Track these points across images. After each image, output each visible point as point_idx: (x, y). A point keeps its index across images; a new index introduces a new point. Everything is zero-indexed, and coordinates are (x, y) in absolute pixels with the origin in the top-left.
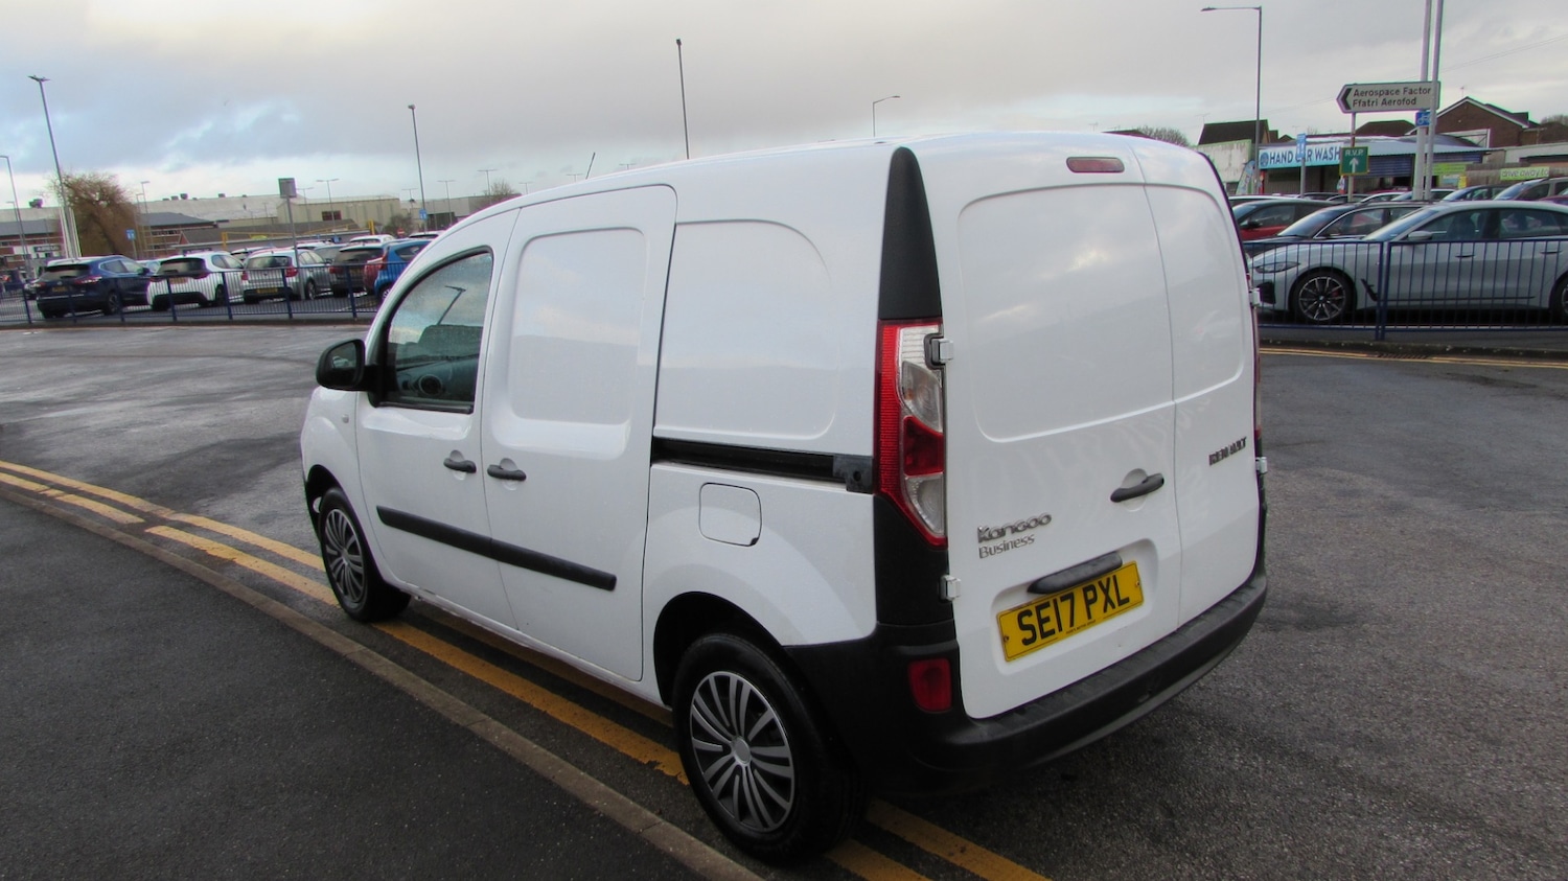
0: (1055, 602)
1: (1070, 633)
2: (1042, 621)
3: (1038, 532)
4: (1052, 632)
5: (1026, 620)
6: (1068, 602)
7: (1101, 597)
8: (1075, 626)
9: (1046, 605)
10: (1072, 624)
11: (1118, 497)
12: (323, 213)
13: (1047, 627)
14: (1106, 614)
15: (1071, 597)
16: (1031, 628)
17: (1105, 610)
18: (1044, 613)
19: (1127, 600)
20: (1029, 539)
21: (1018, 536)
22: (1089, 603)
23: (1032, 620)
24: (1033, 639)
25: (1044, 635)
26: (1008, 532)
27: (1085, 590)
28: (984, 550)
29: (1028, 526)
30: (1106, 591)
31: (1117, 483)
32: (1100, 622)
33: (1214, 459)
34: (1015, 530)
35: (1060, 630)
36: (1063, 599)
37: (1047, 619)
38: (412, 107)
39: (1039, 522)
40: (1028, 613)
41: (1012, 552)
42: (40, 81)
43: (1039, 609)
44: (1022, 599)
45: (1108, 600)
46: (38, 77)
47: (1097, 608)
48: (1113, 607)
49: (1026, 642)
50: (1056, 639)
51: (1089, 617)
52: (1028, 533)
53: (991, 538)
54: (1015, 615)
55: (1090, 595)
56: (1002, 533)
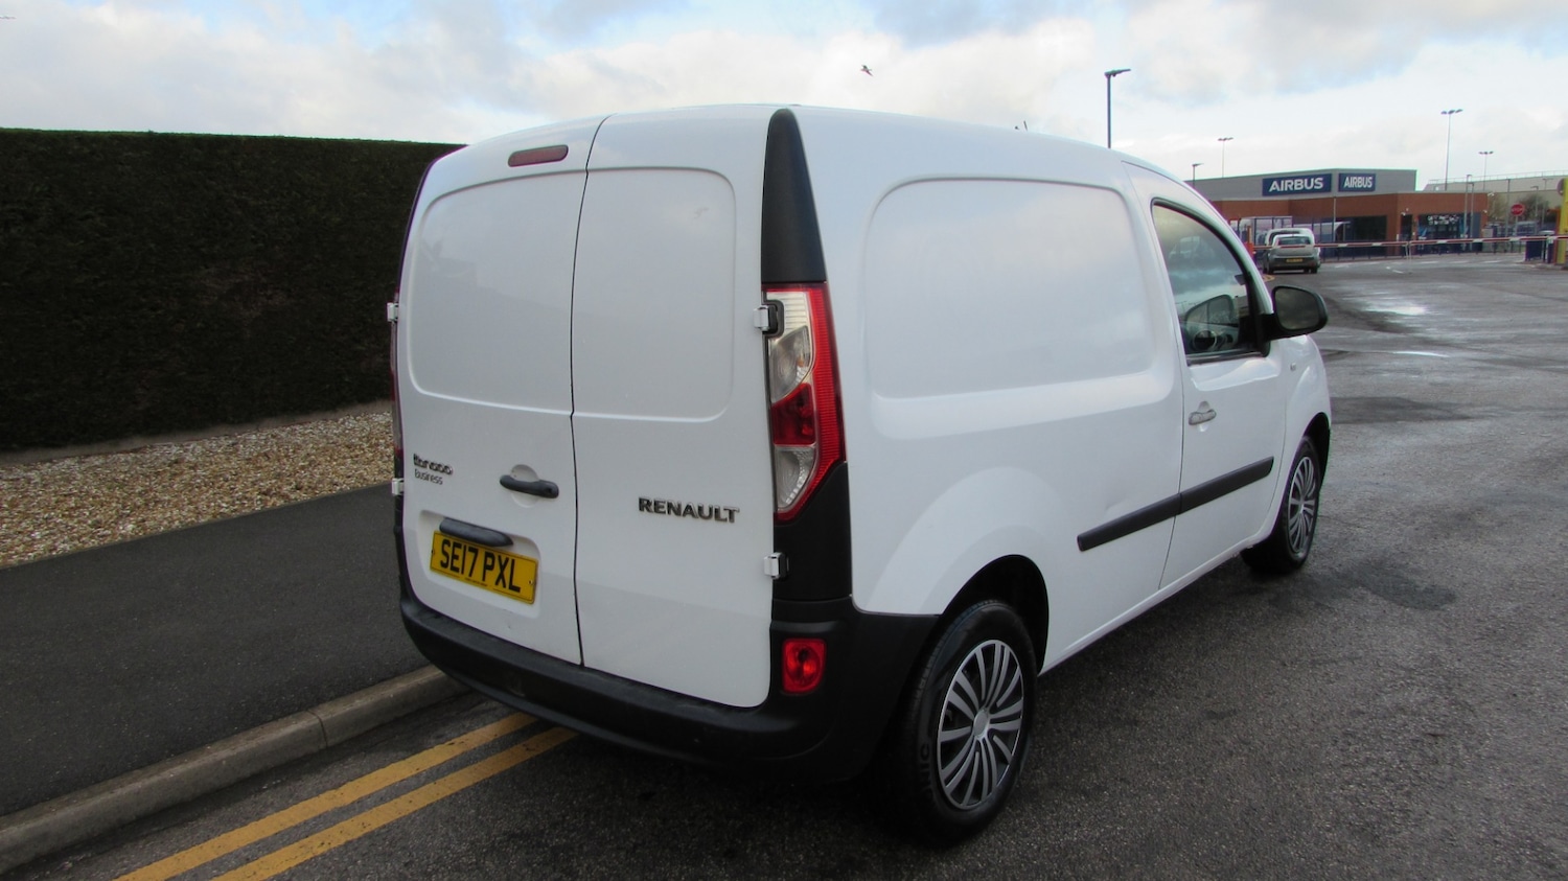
11: (509, 484)
13: (458, 564)
17: (497, 583)
19: (517, 589)
21: (436, 474)
30: (503, 568)
32: (489, 590)
33: (644, 505)
45: (501, 576)
47: (493, 575)
48: (504, 586)
50: (457, 578)
51: (484, 579)
55: (489, 562)
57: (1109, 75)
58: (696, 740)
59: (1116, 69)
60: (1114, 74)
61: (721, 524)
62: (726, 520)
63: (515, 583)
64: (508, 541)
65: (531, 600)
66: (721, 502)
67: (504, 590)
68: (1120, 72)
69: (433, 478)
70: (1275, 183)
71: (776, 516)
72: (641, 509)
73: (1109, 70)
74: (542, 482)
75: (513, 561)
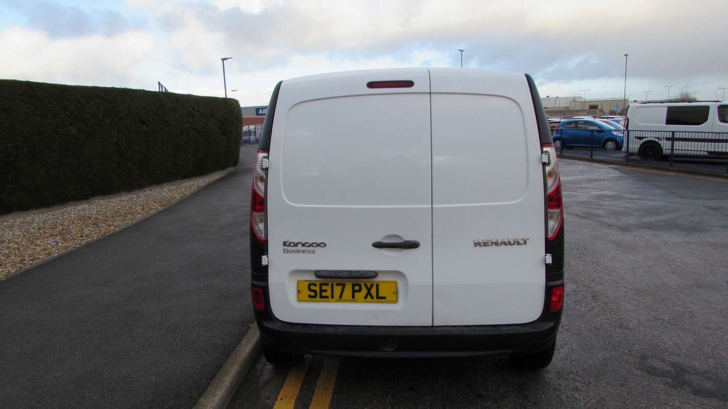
0: (332, 285)
1: (337, 301)
2: (321, 291)
3: (318, 249)
4: (327, 297)
5: (312, 287)
6: (341, 287)
7: (364, 291)
8: (343, 298)
9: (327, 284)
10: (340, 297)
11: (378, 245)
12: (590, 106)
14: (365, 300)
15: (344, 286)
16: (315, 292)
17: (366, 297)
18: (324, 288)
19: (384, 298)
20: (312, 251)
22: (354, 291)
23: (317, 289)
24: (315, 296)
25: (321, 297)
26: (300, 245)
27: (354, 285)
28: (286, 250)
29: (311, 245)
31: (379, 239)
33: (477, 244)
34: (303, 245)
35: (332, 297)
36: (337, 285)
37: (326, 291)
38: (626, 55)
39: (318, 245)
40: (315, 285)
41: (301, 254)
42: (462, 51)
43: (321, 285)
44: (312, 278)
45: (369, 293)
46: (461, 50)
47: (360, 296)
49: (310, 296)
52: (311, 248)
53: (289, 245)
54: (308, 283)
56: (296, 245)
57: (223, 60)
58: (513, 342)
59: (226, 57)
60: (226, 59)
61: (520, 246)
62: (522, 244)
63: (380, 295)
64: (375, 274)
65: (396, 301)
66: (519, 237)
67: (372, 300)
68: (228, 59)
69: (303, 252)
70: (261, 110)
71: (547, 239)
72: (475, 246)
73: (223, 57)
74: (406, 242)
75: (377, 285)
